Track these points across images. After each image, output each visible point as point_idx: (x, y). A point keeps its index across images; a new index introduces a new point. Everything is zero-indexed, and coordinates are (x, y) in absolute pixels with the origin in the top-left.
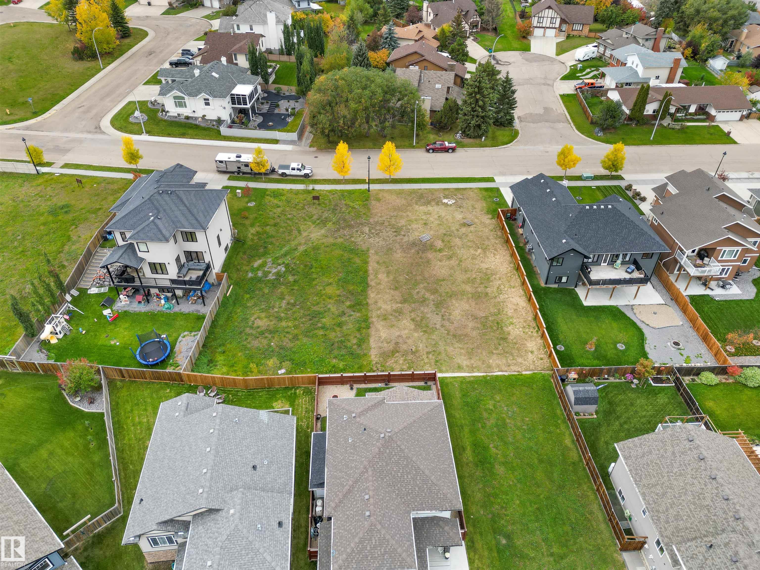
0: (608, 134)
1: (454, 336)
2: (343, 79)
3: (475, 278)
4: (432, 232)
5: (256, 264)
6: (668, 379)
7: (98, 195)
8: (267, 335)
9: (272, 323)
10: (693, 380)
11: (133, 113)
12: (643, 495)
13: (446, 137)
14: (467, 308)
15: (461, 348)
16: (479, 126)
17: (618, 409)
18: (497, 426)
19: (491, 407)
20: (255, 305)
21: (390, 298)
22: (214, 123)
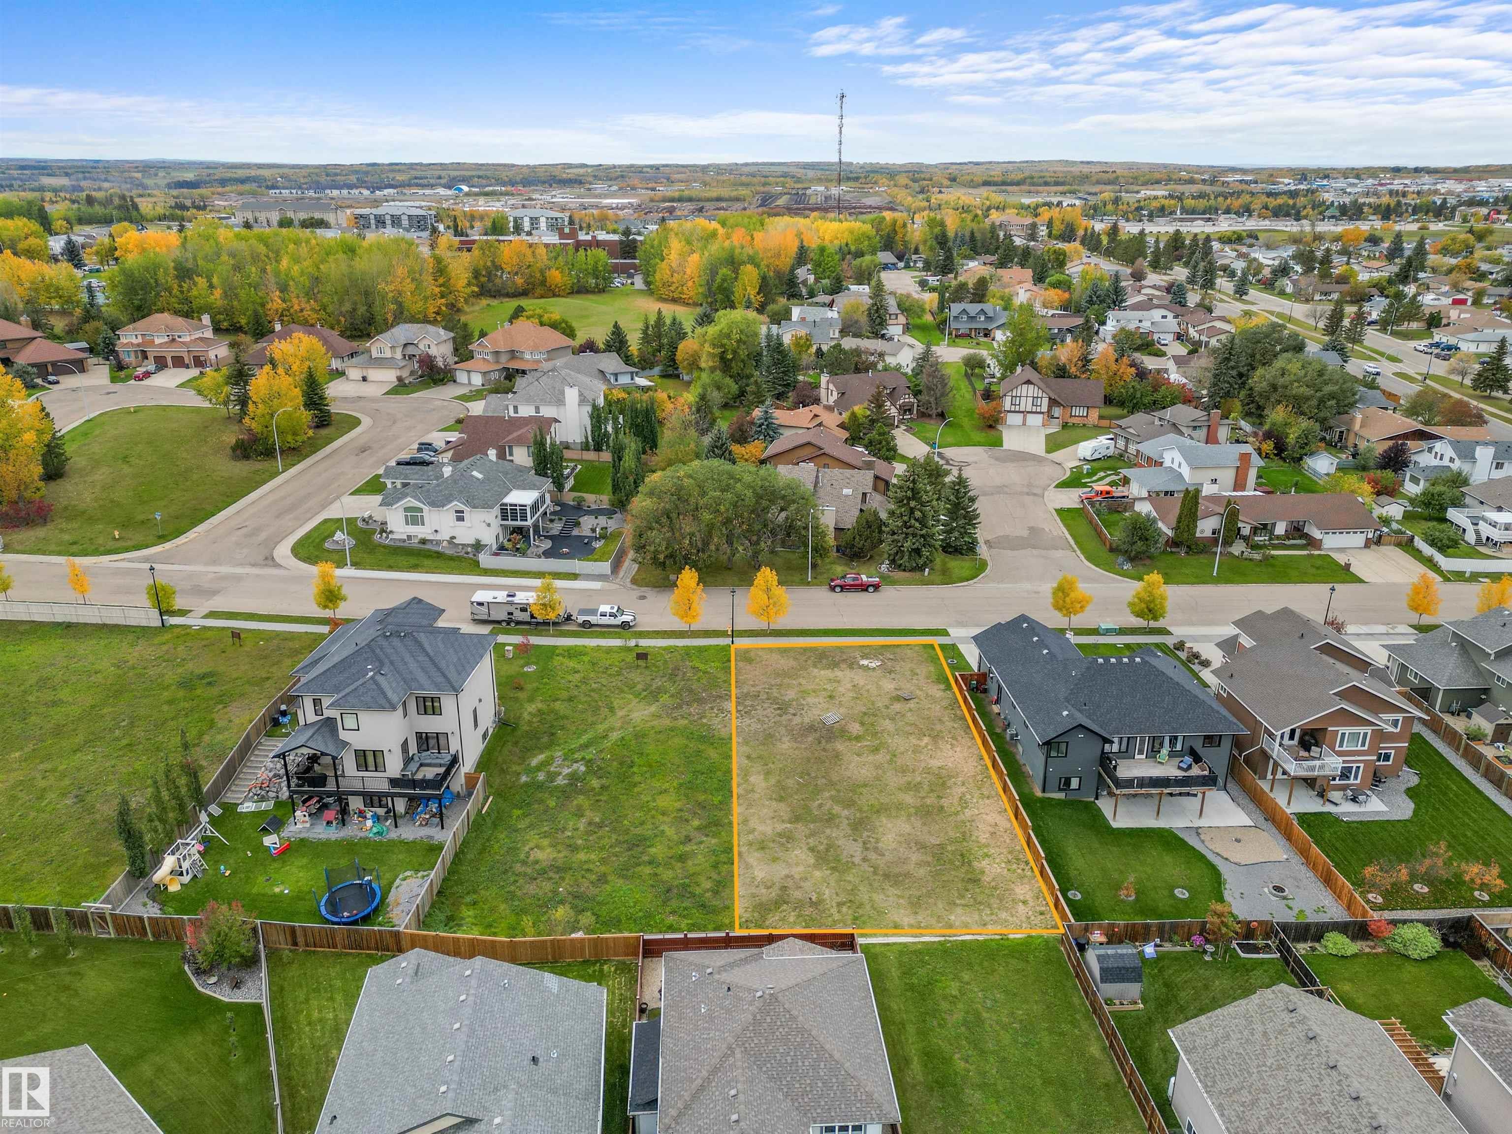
0: (1141, 568)
1: (886, 876)
2: (690, 476)
3: (920, 783)
4: (842, 710)
5: (534, 762)
6: (1268, 946)
7: (266, 657)
8: (551, 874)
9: (561, 855)
10: (1313, 949)
11: (333, 534)
12: (1220, 1108)
13: (863, 569)
14: (907, 831)
15: (899, 897)
16: (917, 551)
17: (1183, 994)
18: (965, 1023)
19: (954, 993)
20: (531, 826)
21: (772, 815)
22: (469, 549)
